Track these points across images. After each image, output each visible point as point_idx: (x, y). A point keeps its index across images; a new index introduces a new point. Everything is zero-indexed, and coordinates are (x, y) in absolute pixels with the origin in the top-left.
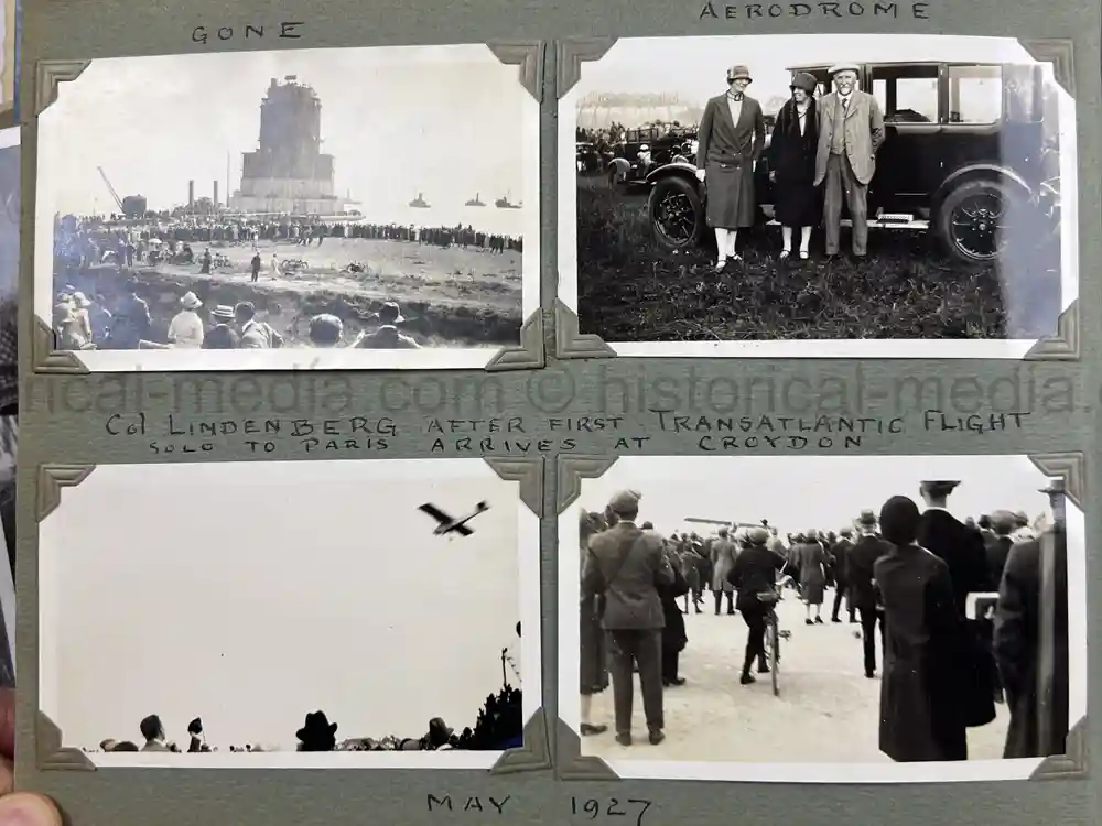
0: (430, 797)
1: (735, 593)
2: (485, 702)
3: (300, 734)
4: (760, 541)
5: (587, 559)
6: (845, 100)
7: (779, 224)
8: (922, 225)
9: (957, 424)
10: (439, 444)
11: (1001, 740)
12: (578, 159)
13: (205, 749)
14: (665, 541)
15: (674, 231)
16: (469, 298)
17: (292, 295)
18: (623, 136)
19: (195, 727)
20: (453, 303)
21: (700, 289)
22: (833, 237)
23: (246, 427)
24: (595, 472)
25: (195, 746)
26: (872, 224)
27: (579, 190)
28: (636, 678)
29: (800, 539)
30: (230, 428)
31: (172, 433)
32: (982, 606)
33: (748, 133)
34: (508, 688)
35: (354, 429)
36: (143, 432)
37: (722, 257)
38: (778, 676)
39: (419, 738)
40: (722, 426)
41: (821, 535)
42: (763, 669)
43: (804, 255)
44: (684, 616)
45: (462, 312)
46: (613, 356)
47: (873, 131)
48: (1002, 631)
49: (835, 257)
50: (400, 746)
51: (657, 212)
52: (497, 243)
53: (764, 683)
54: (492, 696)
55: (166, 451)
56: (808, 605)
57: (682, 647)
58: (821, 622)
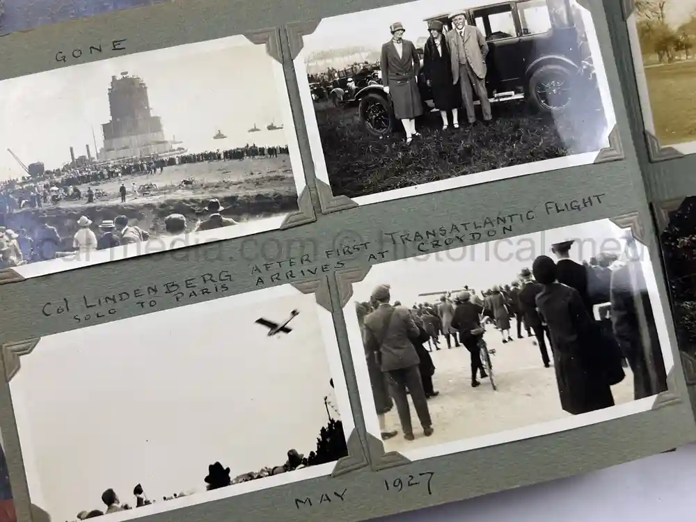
0: (297, 500)
1: (458, 333)
2: (320, 433)
3: (207, 480)
4: (466, 299)
5: (365, 331)
6: (461, 33)
7: (438, 110)
8: (520, 96)
9: (564, 207)
10: (260, 281)
11: (631, 389)
12: (312, 93)
13: (147, 503)
14: (410, 310)
15: (378, 125)
16: (262, 188)
17: (149, 206)
18: (336, 75)
19: (138, 490)
20: (253, 192)
21: (400, 157)
22: (471, 113)
23: (135, 294)
24: (360, 278)
25: (140, 503)
26: (492, 100)
27: (317, 112)
28: (410, 398)
29: (489, 293)
30: (124, 296)
31: (88, 307)
32: (603, 311)
33: (409, 60)
34: (332, 421)
35: (205, 281)
36: (68, 309)
37: (409, 135)
38: (493, 378)
39: (283, 465)
40: (429, 235)
41: (501, 288)
42: (484, 375)
43: (457, 126)
44: (430, 353)
45: (259, 196)
46: (356, 206)
47: (481, 47)
48: (617, 324)
49: (475, 124)
50: (272, 472)
51: (365, 116)
52: (272, 151)
53: (486, 384)
54: (323, 428)
55: (86, 319)
56: (502, 331)
57: (432, 373)
58: (512, 340)
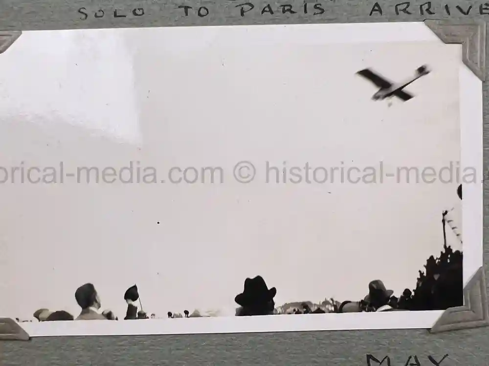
0: (369, 357)
2: (426, 263)
3: (238, 299)
10: (377, 8)
13: (142, 316)
19: (132, 294)
25: (131, 314)
34: (448, 250)
39: (359, 300)
50: (340, 308)
54: (432, 257)
55: (96, 16)
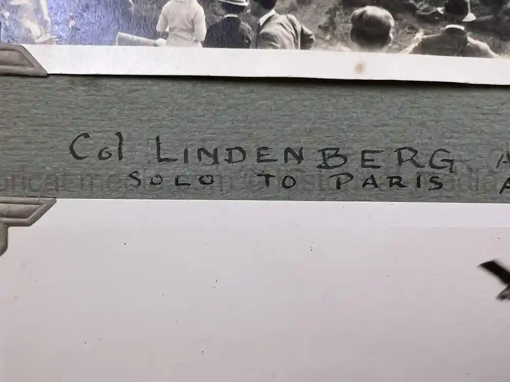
10: (509, 184)
23: (259, 155)
30: (236, 155)
31: (160, 160)
35: (401, 161)
36: (121, 158)
